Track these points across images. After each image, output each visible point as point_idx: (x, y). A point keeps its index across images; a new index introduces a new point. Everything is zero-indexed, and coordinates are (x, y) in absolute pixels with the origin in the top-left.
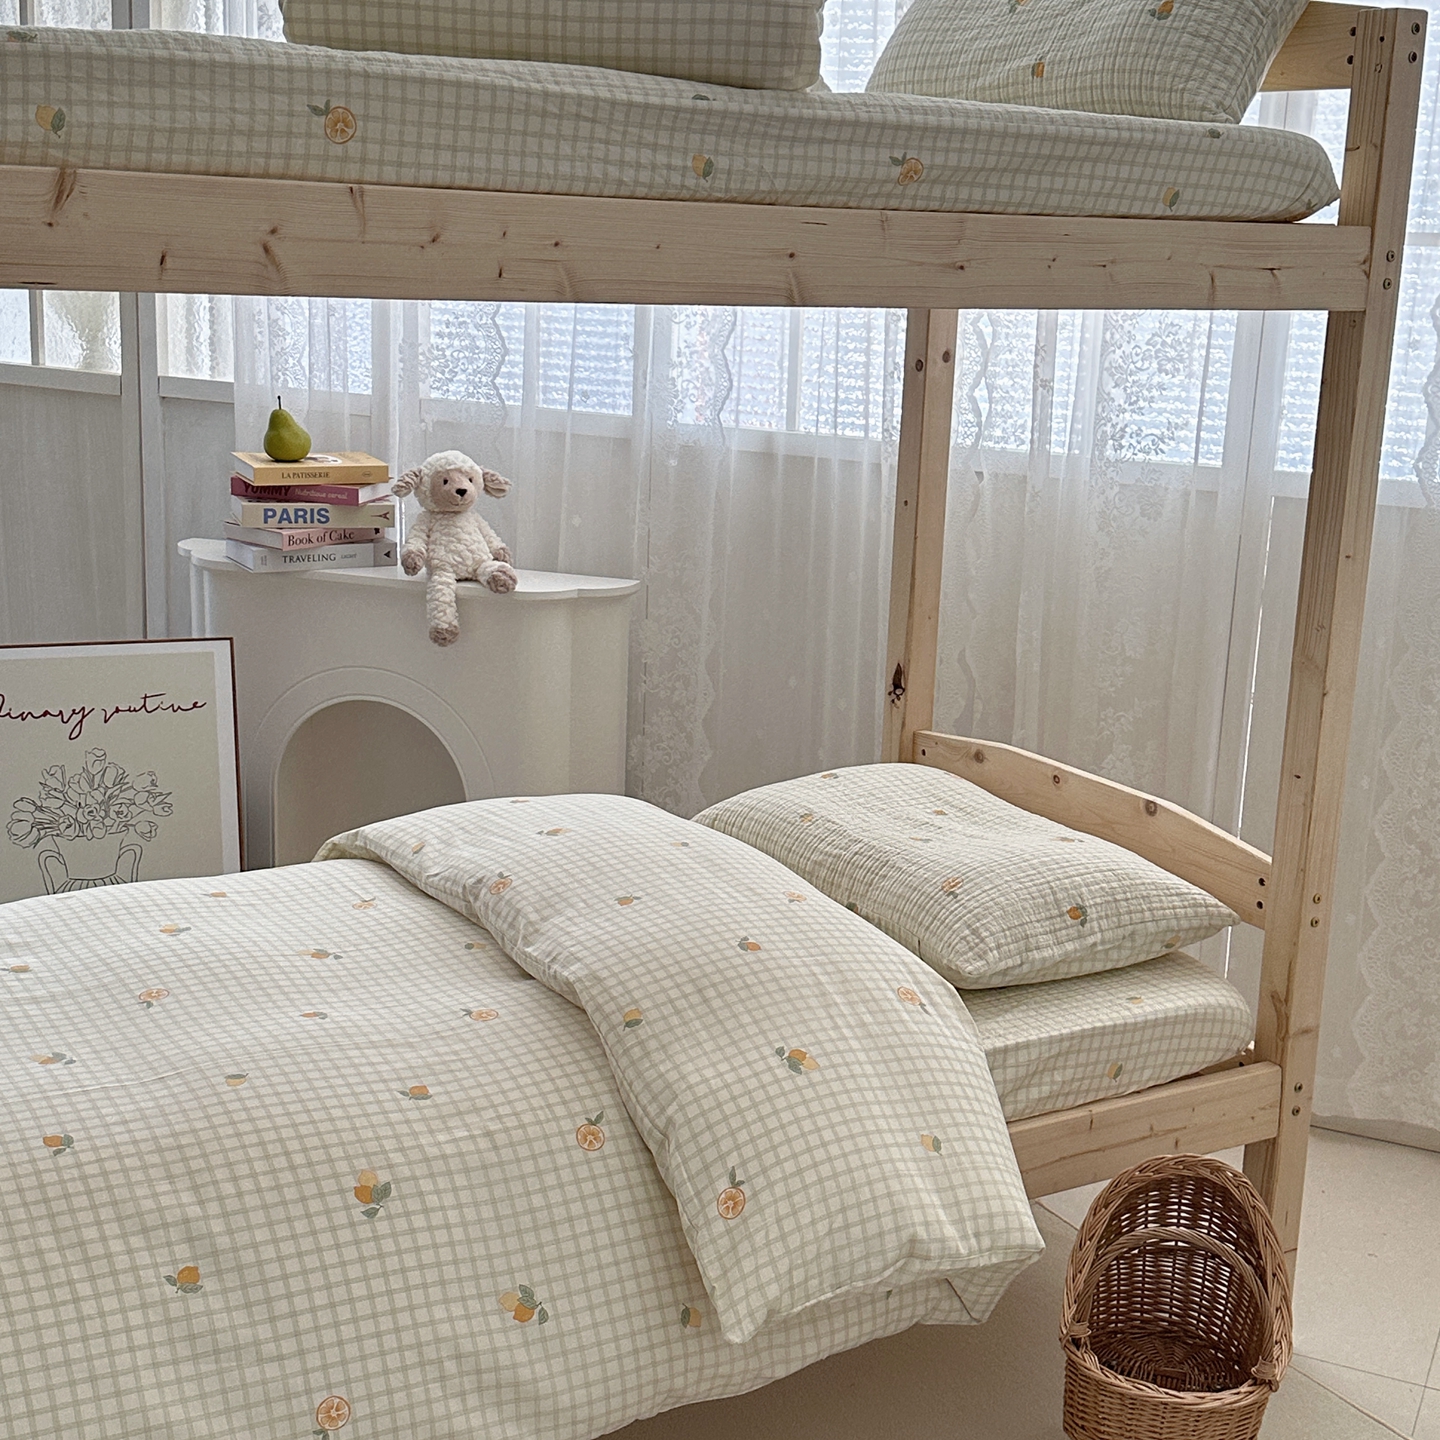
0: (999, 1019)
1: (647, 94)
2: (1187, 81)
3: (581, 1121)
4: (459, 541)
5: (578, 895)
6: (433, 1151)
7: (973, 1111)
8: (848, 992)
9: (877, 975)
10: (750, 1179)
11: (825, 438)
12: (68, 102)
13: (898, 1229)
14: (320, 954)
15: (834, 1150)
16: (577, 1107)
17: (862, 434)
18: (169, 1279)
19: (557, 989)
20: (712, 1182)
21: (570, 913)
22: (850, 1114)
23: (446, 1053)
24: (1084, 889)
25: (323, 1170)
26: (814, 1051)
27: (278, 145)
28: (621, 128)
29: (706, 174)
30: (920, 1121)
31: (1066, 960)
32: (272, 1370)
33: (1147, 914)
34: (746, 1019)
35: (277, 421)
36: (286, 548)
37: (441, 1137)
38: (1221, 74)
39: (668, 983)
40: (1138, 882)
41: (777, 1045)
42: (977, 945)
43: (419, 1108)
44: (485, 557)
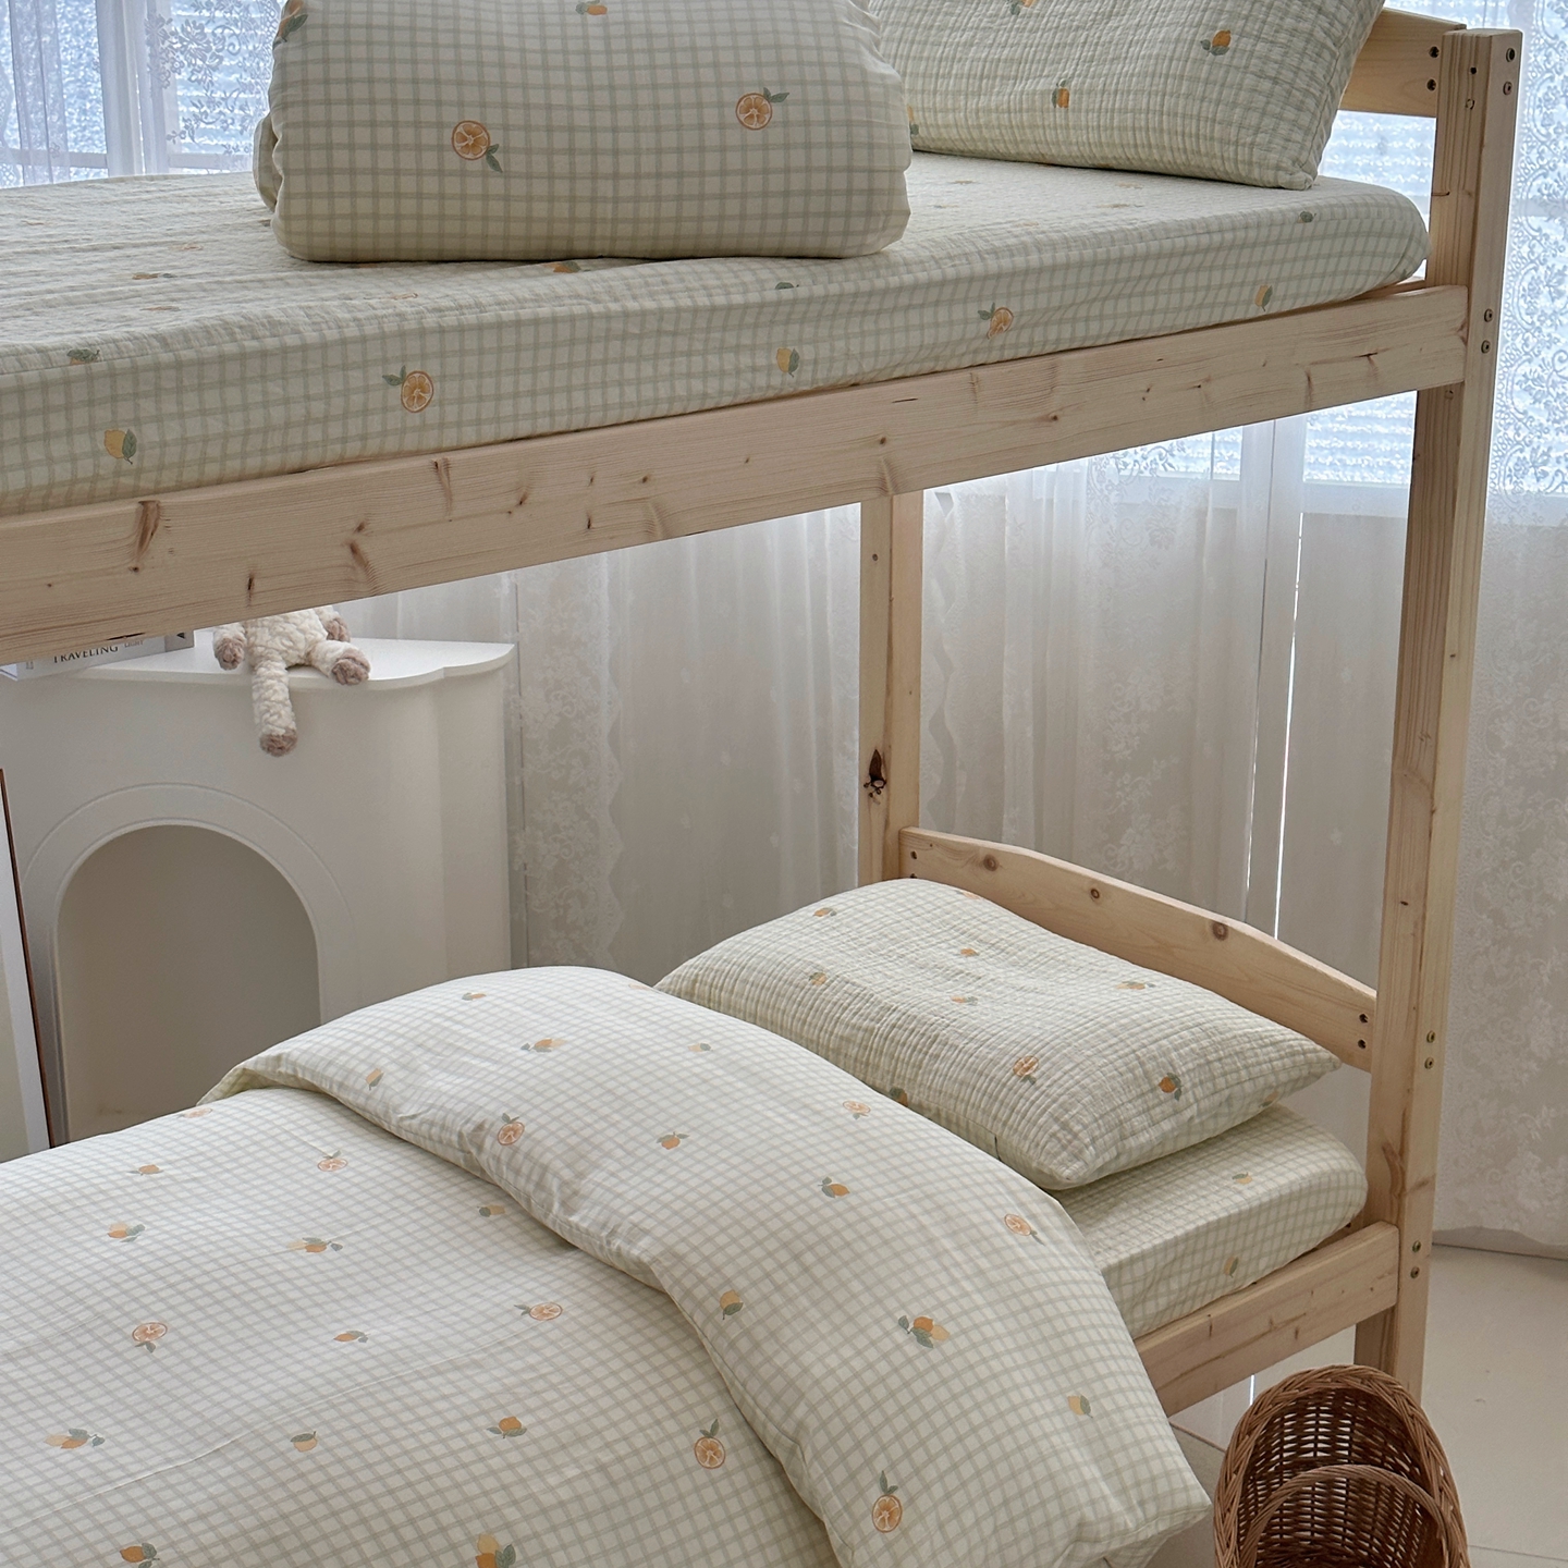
0: (1103, 1225)
1: (728, 293)
2: (1255, 134)
3: (696, 1435)
5: (610, 1139)
6: (549, 1500)
7: (1113, 1357)
8: (955, 1233)
9: (977, 1204)
10: (902, 1483)
12: (137, 421)
13: (1064, 1515)
14: (315, 1246)
15: (985, 1434)
16: (687, 1419)
19: (621, 1267)
20: (861, 1492)
21: (611, 1165)
22: (994, 1388)
23: (522, 1370)
24: (1174, 1055)
25: (438, 1542)
26: (938, 1316)
27: (355, 426)
28: (703, 336)
29: (792, 368)
30: (1063, 1382)
31: (1164, 1137)
33: (1243, 1073)
34: (856, 1286)
37: (553, 1480)
38: (1294, 123)
40: (1229, 1035)
41: (898, 1316)
42: (1070, 1142)
43: (518, 1448)
44: (320, 636)
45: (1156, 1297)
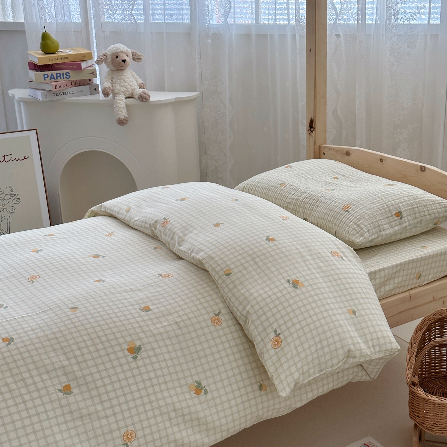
0: (371, 260)
3: (212, 315)
4: (125, 81)
5: (197, 224)
6: (156, 332)
7: (367, 298)
8: (312, 255)
9: (322, 247)
10: (282, 333)
11: (272, 25)
13: (343, 347)
14: (97, 256)
15: (315, 318)
17: (287, 23)
18: (59, 390)
19: (195, 263)
20: (268, 335)
21: (196, 232)
22: (319, 303)
23: (155, 292)
24: (400, 205)
25: (114, 342)
26: (302, 279)
30: (346, 304)
31: (395, 234)
32: (104, 422)
33: (426, 212)
34: (273, 269)
35: (45, 37)
36: (55, 90)
37: (159, 326)
39: (240, 257)
40: (421, 199)
41: (287, 279)
42: (360, 231)
43: (147, 315)
44: (136, 88)
45: (389, 284)
